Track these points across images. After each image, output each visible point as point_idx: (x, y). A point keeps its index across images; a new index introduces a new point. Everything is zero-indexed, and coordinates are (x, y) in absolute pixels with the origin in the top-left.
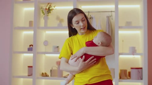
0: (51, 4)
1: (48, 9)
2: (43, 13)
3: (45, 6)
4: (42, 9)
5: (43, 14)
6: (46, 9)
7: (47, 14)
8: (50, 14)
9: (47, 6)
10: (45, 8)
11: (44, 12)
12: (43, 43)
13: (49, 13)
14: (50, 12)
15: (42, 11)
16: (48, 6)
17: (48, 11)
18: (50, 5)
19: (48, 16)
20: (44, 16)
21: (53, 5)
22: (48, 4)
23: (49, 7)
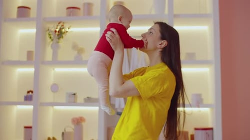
0: (64, 23)
1: (58, 32)
2: (50, 38)
3: (53, 27)
4: (48, 32)
5: (50, 40)
6: (56, 31)
7: (58, 40)
8: (61, 40)
9: (57, 26)
10: (53, 30)
11: (52, 36)
12: (50, 88)
13: (60, 37)
14: (63, 37)
15: (49, 35)
16: (59, 27)
17: (58, 35)
18: (63, 25)
19: (58, 42)
20: (52, 43)
21: (66, 26)
22: (59, 23)
23: (61, 29)
